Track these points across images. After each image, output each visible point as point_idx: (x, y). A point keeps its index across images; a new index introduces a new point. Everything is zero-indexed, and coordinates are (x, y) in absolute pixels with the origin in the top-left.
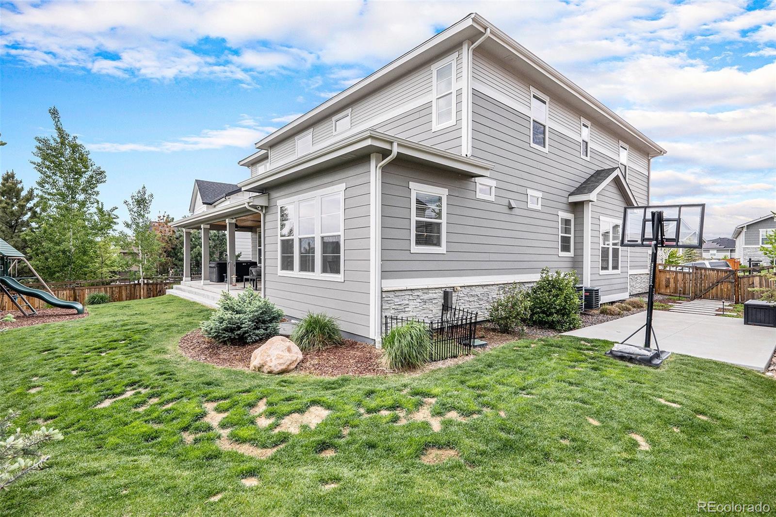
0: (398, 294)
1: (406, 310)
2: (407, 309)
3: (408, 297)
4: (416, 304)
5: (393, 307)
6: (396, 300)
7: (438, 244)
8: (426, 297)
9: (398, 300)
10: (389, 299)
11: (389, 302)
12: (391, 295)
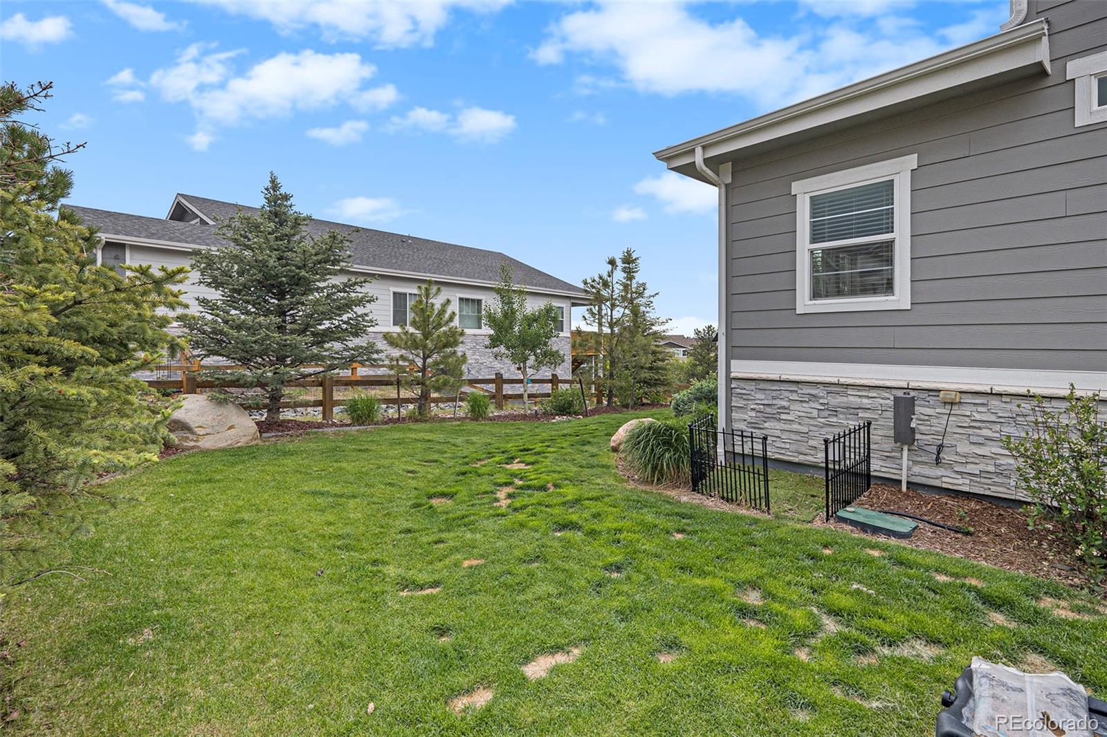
0: (762, 386)
1: (781, 418)
2: (783, 417)
3: (787, 394)
4: (810, 410)
5: (753, 407)
6: (760, 396)
7: (888, 287)
8: (835, 401)
9: (762, 397)
10: (744, 392)
11: (744, 397)
12: (751, 386)
